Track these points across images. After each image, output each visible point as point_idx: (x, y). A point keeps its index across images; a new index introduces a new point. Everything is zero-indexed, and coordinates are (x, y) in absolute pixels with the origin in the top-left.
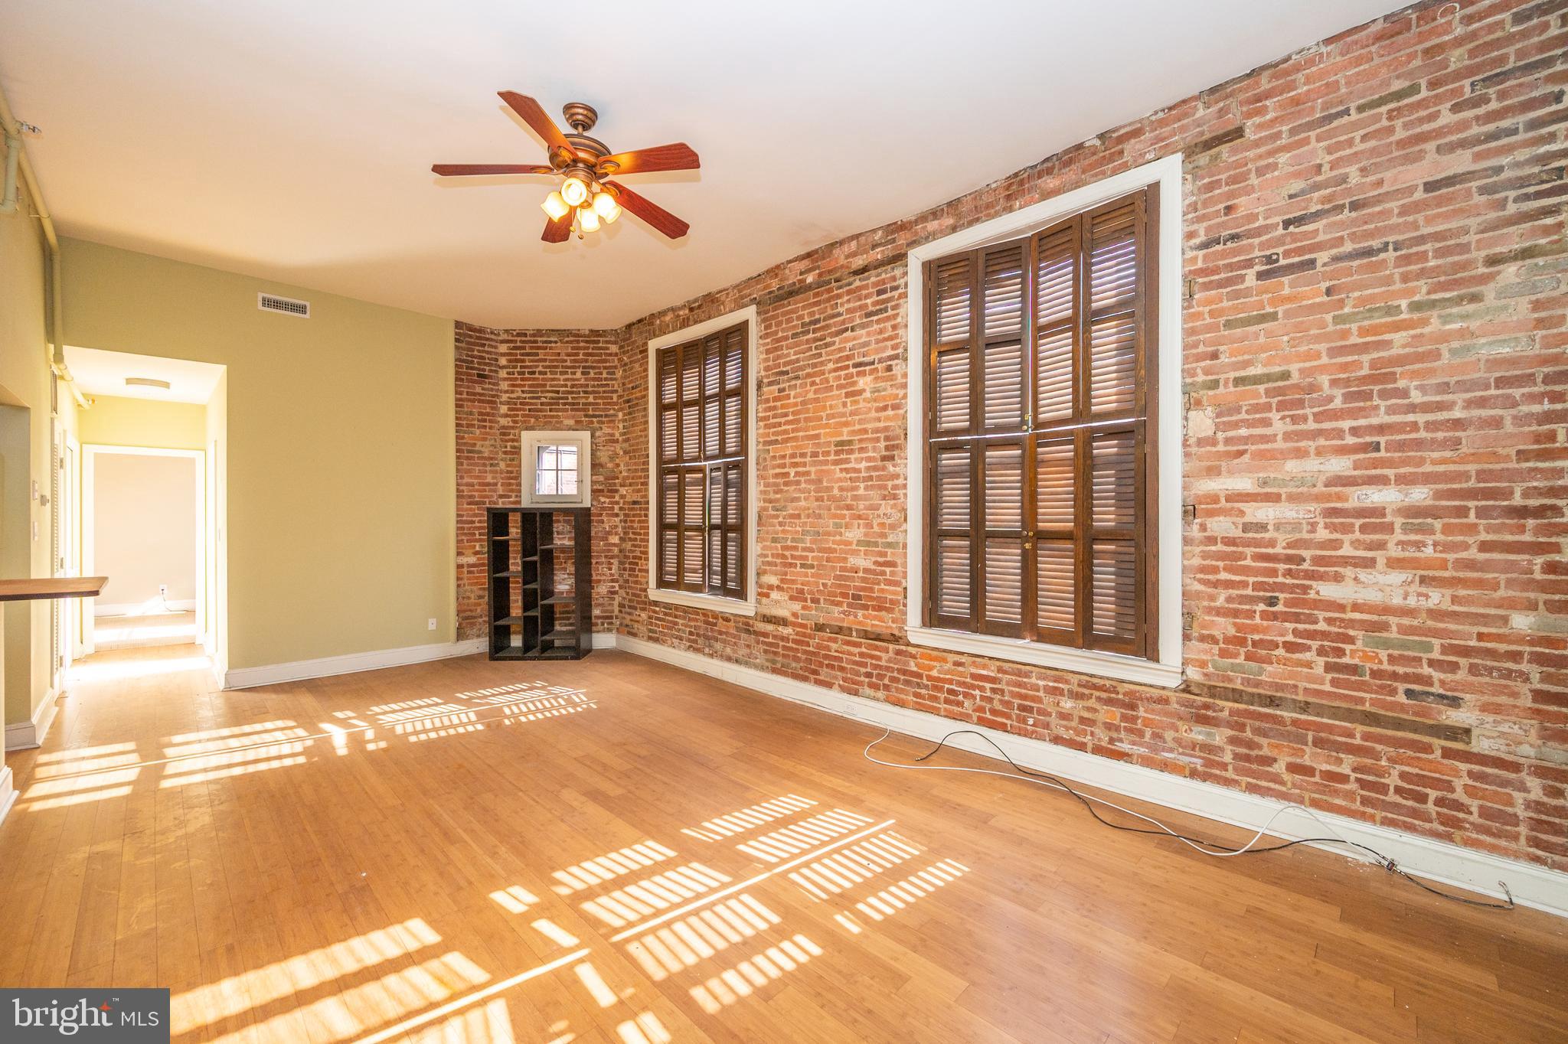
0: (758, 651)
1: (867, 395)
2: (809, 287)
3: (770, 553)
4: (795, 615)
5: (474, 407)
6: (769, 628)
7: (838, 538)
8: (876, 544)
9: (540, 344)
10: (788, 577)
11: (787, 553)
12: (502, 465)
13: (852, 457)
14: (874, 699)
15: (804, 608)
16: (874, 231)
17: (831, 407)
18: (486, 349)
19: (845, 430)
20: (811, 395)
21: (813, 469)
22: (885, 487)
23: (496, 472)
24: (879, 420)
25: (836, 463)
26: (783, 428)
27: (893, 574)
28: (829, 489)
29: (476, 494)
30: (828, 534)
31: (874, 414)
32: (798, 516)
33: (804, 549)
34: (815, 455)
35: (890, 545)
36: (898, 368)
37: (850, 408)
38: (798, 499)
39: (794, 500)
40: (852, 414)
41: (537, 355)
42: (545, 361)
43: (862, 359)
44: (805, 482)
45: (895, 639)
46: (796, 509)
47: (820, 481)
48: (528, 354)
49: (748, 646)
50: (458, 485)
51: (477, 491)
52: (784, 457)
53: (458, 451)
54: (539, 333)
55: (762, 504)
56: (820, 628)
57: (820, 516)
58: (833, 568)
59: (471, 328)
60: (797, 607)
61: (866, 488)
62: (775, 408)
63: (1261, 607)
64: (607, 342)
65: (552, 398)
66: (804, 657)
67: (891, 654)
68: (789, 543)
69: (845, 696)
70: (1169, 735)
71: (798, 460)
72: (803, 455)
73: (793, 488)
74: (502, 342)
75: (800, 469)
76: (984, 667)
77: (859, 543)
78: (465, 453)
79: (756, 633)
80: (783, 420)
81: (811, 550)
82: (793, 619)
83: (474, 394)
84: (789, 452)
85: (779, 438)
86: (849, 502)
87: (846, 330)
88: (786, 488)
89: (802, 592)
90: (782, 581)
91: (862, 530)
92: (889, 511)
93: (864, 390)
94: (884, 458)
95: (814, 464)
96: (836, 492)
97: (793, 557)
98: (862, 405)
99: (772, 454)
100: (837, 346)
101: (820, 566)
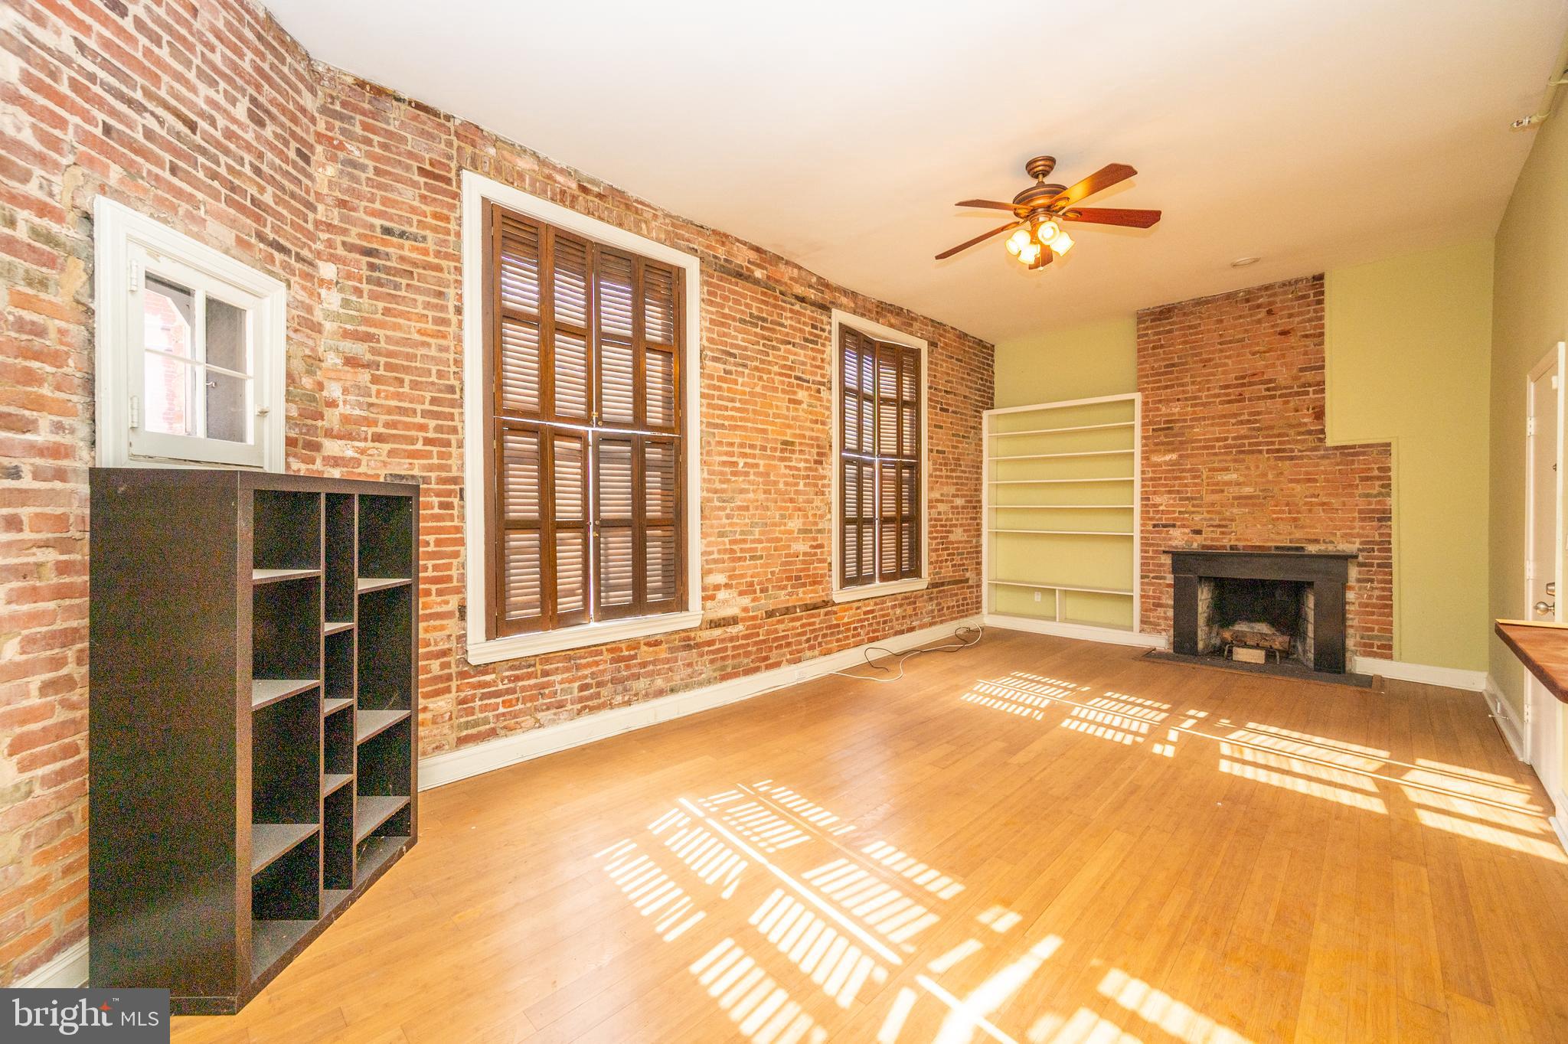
0: (702, 664)
1: (804, 406)
2: (758, 282)
3: (715, 549)
4: (745, 610)
6: (717, 633)
7: (783, 528)
8: (810, 531)
10: (737, 572)
11: (735, 547)
13: (794, 456)
14: (814, 657)
15: (754, 600)
17: (777, 407)
19: (789, 431)
20: (758, 389)
21: (762, 462)
22: (816, 485)
24: (813, 430)
25: (782, 459)
26: (730, 413)
27: (822, 553)
28: (776, 483)
30: (775, 525)
31: (808, 424)
32: (747, 508)
33: (753, 541)
34: (764, 448)
35: (819, 531)
36: (824, 394)
37: (792, 413)
38: (746, 491)
39: (742, 491)
40: (794, 418)
43: (800, 375)
44: (754, 474)
45: (826, 603)
46: (745, 501)
47: (768, 475)
49: (690, 665)
52: (732, 444)
55: (705, 494)
56: (770, 614)
57: (767, 508)
58: (780, 555)
60: (746, 601)
61: (805, 485)
62: (720, 388)
66: (752, 649)
67: (822, 617)
68: (738, 537)
69: (793, 666)
71: (747, 451)
72: (752, 447)
73: (741, 479)
75: (749, 461)
76: (869, 605)
77: (800, 531)
79: (698, 645)
80: (730, 405)
81: (760, 541)
82: (744, 615)
84: (737, 441)
85: (726, 423)
86: (792, 496)
87: (789, 343)
88: (733, 479)
89: (751, 584)
90: (730, 577)
91: (801, 520)
92: (819, 504)
93: (803, 402)
94: (816, 462)
95: (763, 457)
96: (781, 486)
97: (742, 550)
98: (801, 413)
99: (717, 439)
100: (781, 353)
101: (769, 557)
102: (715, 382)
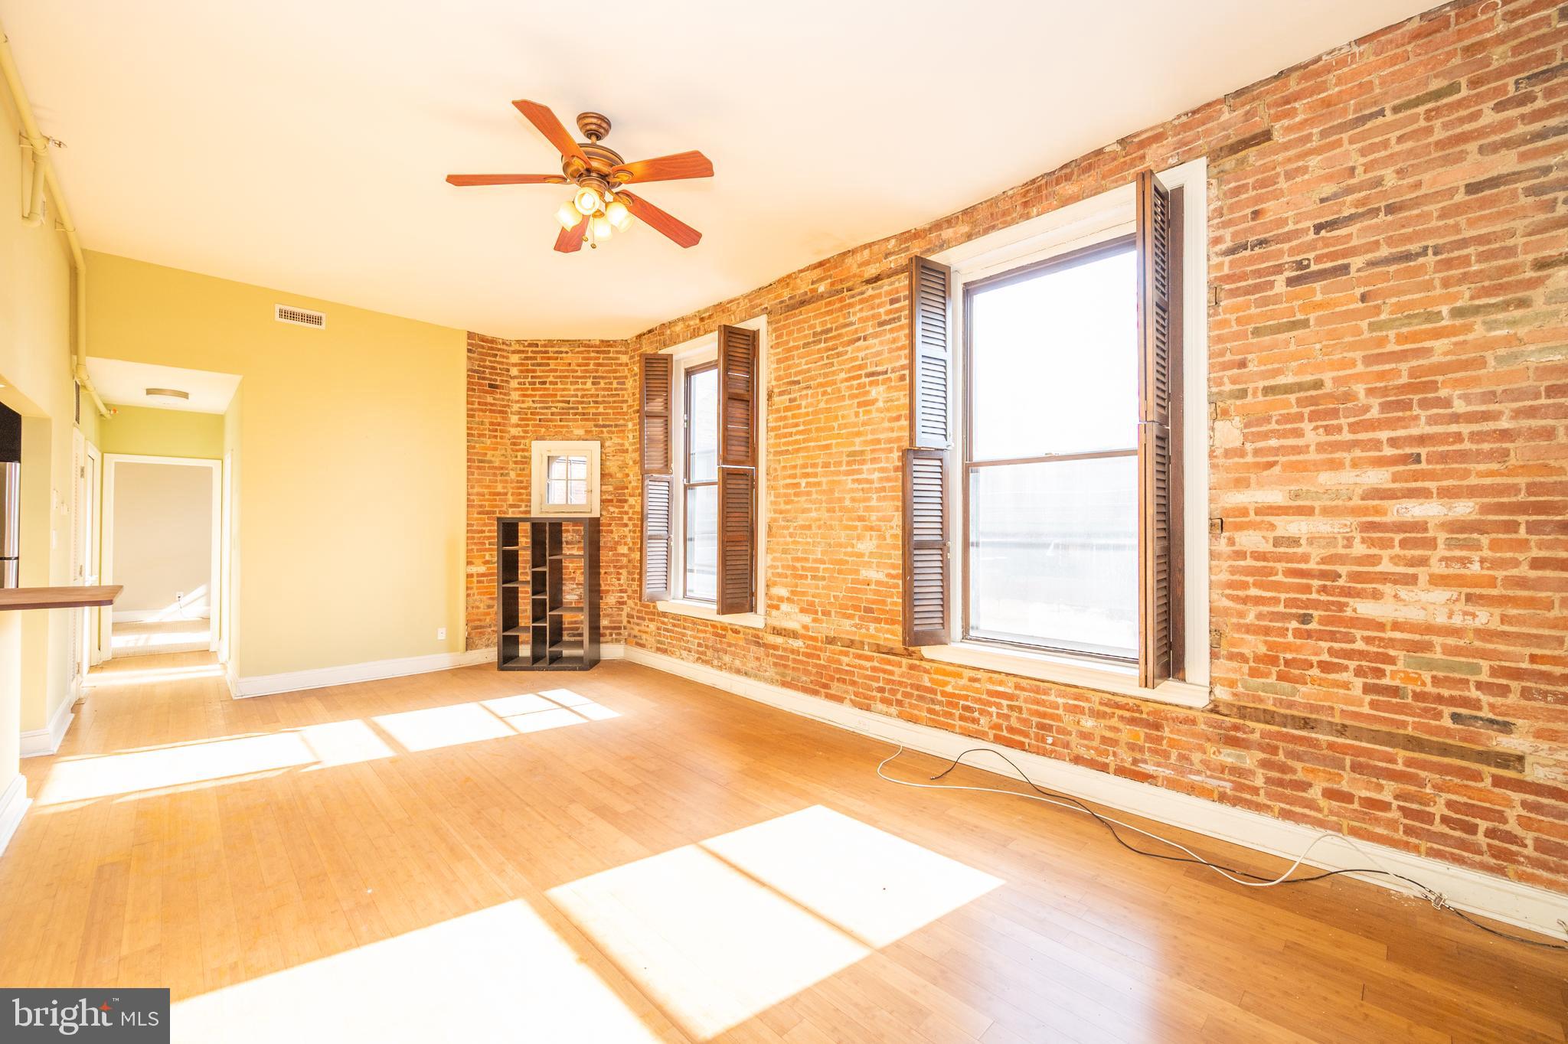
0: (767, 662)
1: (880, 404)
2: (822, 297)
3: (779, 564)
4: (805, 627)
5: (486, 417)
6: (779, 640)
8: (889, 556)
9: (551, 355)
10: (799, 589)
11: (798, 565)
12: (513, 475)
13: (865, 467)
14: (887, 714)
15: (814, 620)
16: (887, 240)
17: (843, 417)
18: (498, 359)
19: (857, 440)
20: (822, 405)
21: (824, 480)
22: (898, 499)
23: (506, 482)
24: (892, 430)
25: (848, 473)
26: (794, 438)
29: (487, 503)
30: (840, 545)
31: (886, 424)
32: (809, 527)
33: (816, 561)
34: (826, 465)
37: (862, 418)
38: (809, 510)
39: (804, 511)
40: (864, 424)
41: (548, 365)
42: (555, 371)
43: (874, 369)
44: (817, 492)
45: (908, 653)
46: (807, 520)
47: (831, 491)
48: (539, 365)
49: (758, 659)
50: (468, 494)
51: (488, 500)
52: (794, 467)
53: (469, 460)
54: (550, 343)
55: (772, 515)
56: (831, 641)
57: (831, 528)
58: (844, 580)
59: (483, 339)
60: (807, 619)
61: (879, 499)
62: (785, 418)
63: (1294, 624)
64: (618, 352)
65: (563, 409)
66: (814, 670)
67: (904, 669)
68: (800, 555)
69: (857, 711)
70: (1196, 757)
71: (809, 470)
72: (814, 465)
73: (804, 498)
74: (514, 352)
75: (811, 480)
76: (1001, 683)
77: (872, 555)
78: (476, 462)
79: (766, 645)
80: (794, 430)
81: (823, 562)
82: (803, 632)
83: (486, 404)
84: (800, 462)
85: (790, 448)
86: (861, 513)
87: (859, 339)
88: (796, 499)
89: (812, 604)
90: (793, 593)
91: (875, 542)
93: (876, 400)
94: (897, 469)
95: (825, 475)
96: (848, 502)
97: (804, 568)
98: (874, 415)
99: (782, 464)
100: (849, 355)
101: (831, 578)
102: (783, 414)
